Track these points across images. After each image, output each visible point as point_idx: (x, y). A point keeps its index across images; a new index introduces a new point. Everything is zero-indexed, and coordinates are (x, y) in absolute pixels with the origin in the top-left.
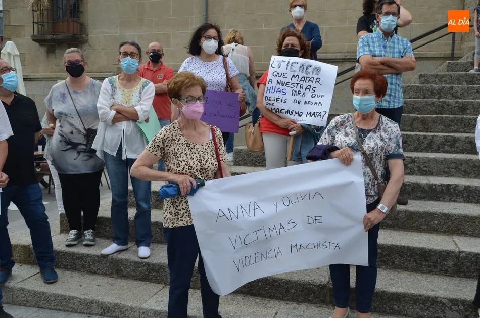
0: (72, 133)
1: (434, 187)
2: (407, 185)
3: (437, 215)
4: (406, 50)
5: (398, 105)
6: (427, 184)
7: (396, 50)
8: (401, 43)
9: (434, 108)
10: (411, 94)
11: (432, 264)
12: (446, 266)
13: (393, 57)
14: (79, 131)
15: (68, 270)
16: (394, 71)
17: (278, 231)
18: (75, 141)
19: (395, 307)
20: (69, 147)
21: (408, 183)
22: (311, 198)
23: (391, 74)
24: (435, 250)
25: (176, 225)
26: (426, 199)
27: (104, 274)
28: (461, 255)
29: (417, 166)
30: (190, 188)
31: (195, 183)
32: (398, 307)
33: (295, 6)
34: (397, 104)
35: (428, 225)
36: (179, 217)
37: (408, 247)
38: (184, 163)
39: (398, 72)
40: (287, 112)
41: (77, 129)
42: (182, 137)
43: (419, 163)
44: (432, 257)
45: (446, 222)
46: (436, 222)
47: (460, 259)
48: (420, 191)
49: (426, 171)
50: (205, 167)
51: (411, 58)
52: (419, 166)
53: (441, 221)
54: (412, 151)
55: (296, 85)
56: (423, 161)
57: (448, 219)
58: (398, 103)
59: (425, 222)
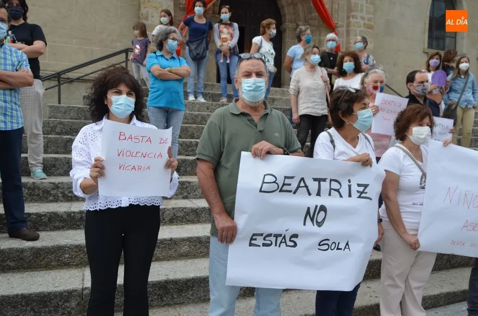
1: (73, 215)
2: (43, 216)
3: (68, 247)
4: (21, 63)
5: (17, 127)
6: (65, 212)
7: (9, 62)
8: (14, 55)
10: (72, 115)
11: (52, 309)
12: (68, 307)
13: (4, 70)
16: (8, 86)
21: (43, 214)
23: (3, 90)
24: (55, 292)
26: (65, 228)
28: (84, 293)
29: (61, 193)
34: (16, 125)
35: (58, 260)
37: (22, 295)
39: (12, 88)
43: (63, 188)
44: (53, 302)
45: (78, 254)
46: (67, 256)
47: (84, 297)
48: (58, 220)
49: (71, 197)
51: (28, 72)
52: (64, 192)
53: (72, 253)
54: (62, 175)
56: (67, 187)
57: (80, 251)
58: (18, 123)
59: (55, 258)
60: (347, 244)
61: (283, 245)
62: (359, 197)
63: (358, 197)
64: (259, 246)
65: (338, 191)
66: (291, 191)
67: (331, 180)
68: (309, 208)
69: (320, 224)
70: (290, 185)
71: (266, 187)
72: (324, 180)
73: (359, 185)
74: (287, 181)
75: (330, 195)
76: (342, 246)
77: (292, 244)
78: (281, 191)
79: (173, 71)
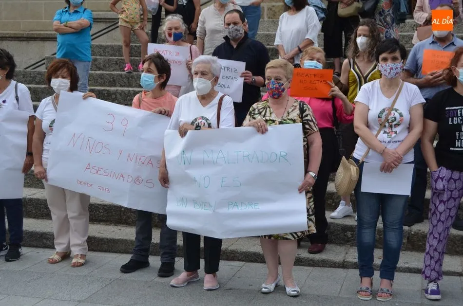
79: (68, 25)
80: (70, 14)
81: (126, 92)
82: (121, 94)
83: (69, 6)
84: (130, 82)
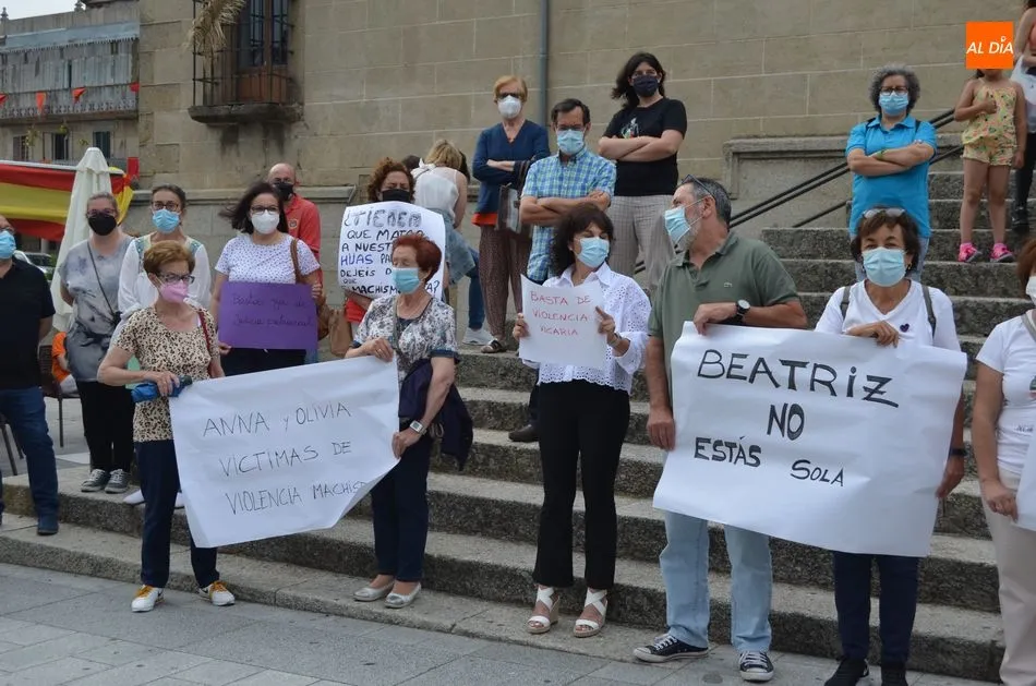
0: (93, 319)
4: (595, 182)
7: (580, 183)
9: (817, 278)
14: (103, 316)
15: (79, 525)
17: (290, 459)
18: (98, 331)
19: (468, 584)
20: (90, 340)
22: (335, 414)
25: (146, 438)
27: (123, 532)
30: (171, 387)
31: (177, 381)
32: (471, 584)
33: (505, 95)
36: (151, 428)
38: (162, 358)
40: (379, 290)
41: (100, 314)
42: (159, 326)
50: (190, 362)
55: (385, 246)
60: (841, 474)
61: (741, 461)
62: (868, 398)
63: (865, 399)
64: (708, 459)
65: (828, 384)
66: (745, 378)
67: (816, 366)
68: (773, 408)
69: (793, 436)
70: (741, 367)
71: (707, 369)
72: (803, 365)
73: (870, 378)
74: (737, 361)
75: (812, 389)
76: (831, 476)
77: (754, 461)
78: (729, 376)
79: (886, 157)
80: (885, 133)
81: (987, 306)
82: (974, 311)
83: (880, 117)
84: (980, 283)
